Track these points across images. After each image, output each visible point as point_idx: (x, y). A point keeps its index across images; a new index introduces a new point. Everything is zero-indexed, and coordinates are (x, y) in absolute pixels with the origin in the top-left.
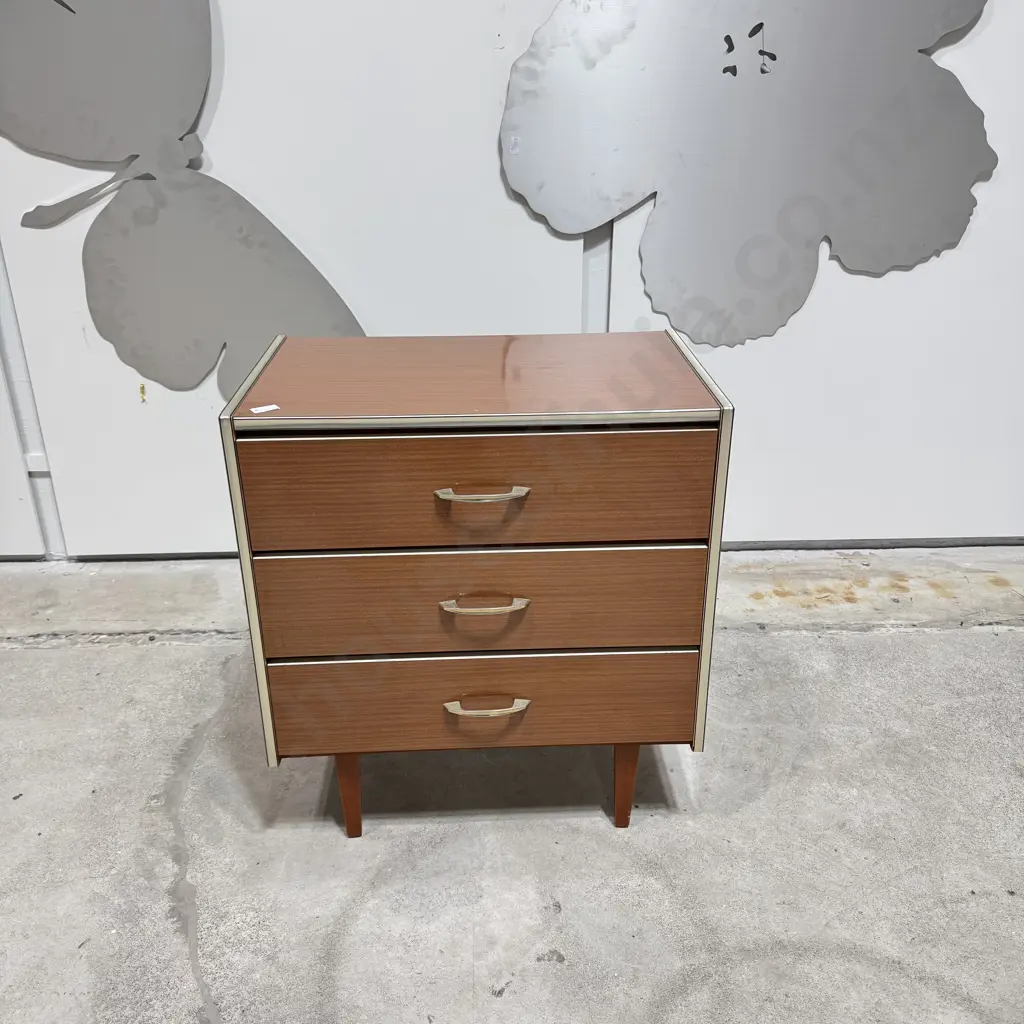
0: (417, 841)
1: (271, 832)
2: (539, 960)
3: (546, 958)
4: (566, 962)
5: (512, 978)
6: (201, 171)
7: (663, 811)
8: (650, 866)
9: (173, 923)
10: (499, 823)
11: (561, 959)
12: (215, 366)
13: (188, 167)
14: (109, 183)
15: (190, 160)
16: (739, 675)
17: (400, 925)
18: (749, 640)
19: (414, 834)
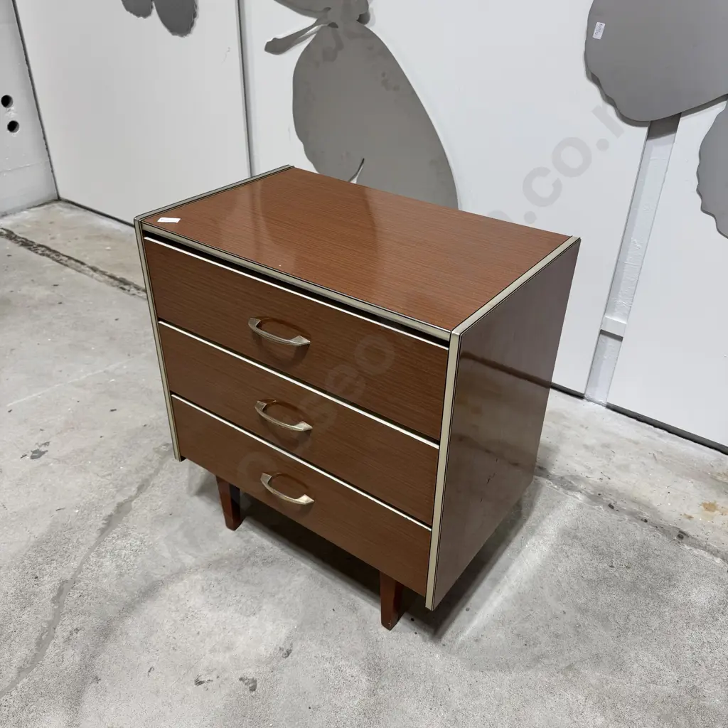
0: (259, 553)
1: (196, 499)
2: (241, 679)
3: (246, 681)
4: (253, 693)
5: (215, 679)
6: (366, 26)
7: (427, 636)
8: (375, 669)
9: (103, 524)
10: (314, 572)
11: (253, 689)
12: (357, 174)
13: (358, 21)
14: (312, 27)
15: (360, 16)
16: (612, 567)
17: (196, 601)
18: (656, 541)
19: (262, 548)
